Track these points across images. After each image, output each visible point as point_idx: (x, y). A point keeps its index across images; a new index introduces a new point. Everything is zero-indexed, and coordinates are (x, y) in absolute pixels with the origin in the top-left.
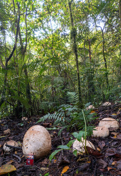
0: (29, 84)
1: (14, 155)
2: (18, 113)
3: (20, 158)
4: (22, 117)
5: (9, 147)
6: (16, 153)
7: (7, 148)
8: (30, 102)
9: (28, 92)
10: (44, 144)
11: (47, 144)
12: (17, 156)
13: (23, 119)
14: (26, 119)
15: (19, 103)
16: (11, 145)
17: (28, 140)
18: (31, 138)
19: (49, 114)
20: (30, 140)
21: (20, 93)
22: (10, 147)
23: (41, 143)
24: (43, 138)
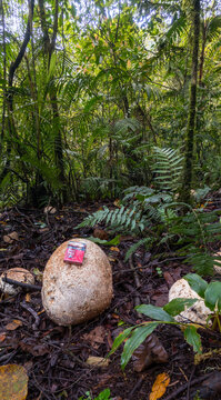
0: (60, 134)
1: (24, 306)
2: (37, 197)
3: (35, 315)
4: (44, 206)
5: (10, 284)
6: (28, 298)
7: (8, 285)
8: (62, 177)
9: (59, 153)
10: (96, 292)
11: (102, 290)
12: (29, 309)
13: (46, 211)
14: (54, 210)
15: (40, 178)
16: (17, 279)
17: (55, 280)
18: (63, 275)
19: (107, 210)
20: (60, 281)
21: (40, 153)
22: (15, 285)
23: (89, 291)
24: (93, 276)
